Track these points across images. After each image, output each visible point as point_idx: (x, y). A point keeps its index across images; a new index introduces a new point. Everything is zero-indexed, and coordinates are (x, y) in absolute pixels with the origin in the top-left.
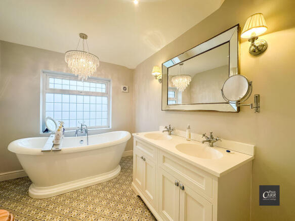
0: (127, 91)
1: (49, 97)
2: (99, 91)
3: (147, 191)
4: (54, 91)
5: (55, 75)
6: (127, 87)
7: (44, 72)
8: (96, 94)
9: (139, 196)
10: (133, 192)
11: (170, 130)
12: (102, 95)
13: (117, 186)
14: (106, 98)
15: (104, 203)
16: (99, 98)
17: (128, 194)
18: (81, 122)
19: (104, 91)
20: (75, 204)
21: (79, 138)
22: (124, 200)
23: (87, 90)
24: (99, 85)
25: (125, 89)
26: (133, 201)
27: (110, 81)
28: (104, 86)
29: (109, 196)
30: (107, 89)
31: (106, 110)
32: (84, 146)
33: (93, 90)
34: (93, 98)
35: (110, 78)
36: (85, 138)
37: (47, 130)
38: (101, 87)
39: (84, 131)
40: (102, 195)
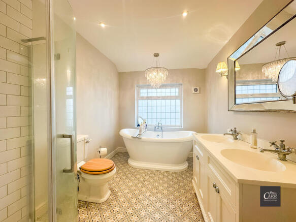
0: (198, 92)
1: (140, 102)
2: (173, 94)
3: (200, 190)
4: (143, 98)
5: (143, 87)
6: (198, 88)
7: (137, 86)
8: (170, 98)
9: (195, 194)
10: (192, 188)
11: (235, 134)
12: (176, 98)
13: (180, 178)
14: (179, 101)
15: (166, 185)
16: (173, 101)
17: (187, 188)
18: (158, 120)
19: (177, 94)
20: (148, 178)
21: (157, 133)
22: (182, 191)
23: (163, 95)
24: (173, 90)
25: (196, 90)
26: (189, 195)
27: (181, 85)
28: (177, 90)
29: (171, 183)
30: (180, 92)
31: (179, 111)
32: (160, 139)
33: (168, 94)
34: (168, 101)
35: (181, 82)
36: (160, 133)
37: (139, 125)
38: (175, 92)
39: (159, 128)
40: (166, 179)
